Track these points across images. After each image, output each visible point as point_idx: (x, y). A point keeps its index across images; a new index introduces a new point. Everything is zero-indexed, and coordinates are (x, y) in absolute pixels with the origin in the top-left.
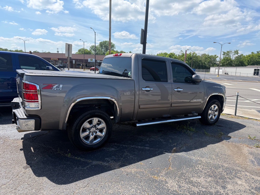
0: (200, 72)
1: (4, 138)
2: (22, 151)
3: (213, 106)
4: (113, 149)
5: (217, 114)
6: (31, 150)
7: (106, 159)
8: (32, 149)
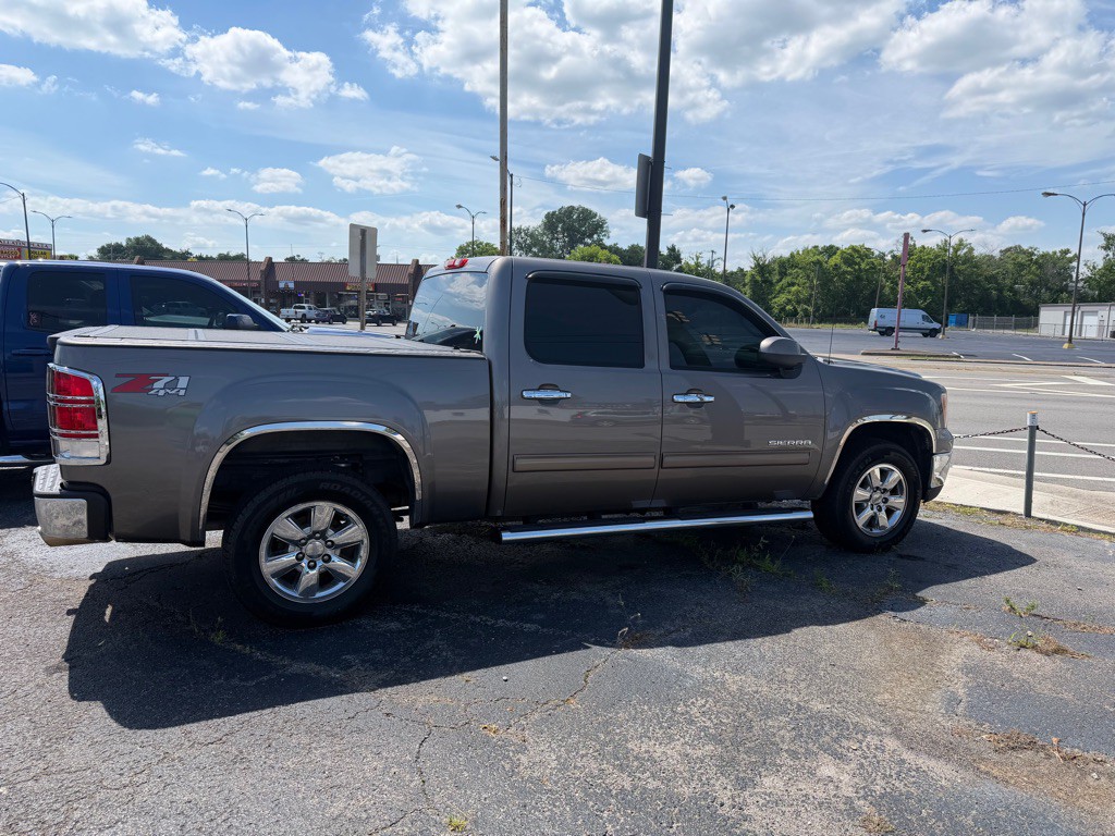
0: (991, 331)
1: (35, 572)
2: (72, 618)
3: (876, 470)
4: (394, 625)
5: (902, 507)
6: (105, 614)
7: (345, 660)
8: (108, 611)
